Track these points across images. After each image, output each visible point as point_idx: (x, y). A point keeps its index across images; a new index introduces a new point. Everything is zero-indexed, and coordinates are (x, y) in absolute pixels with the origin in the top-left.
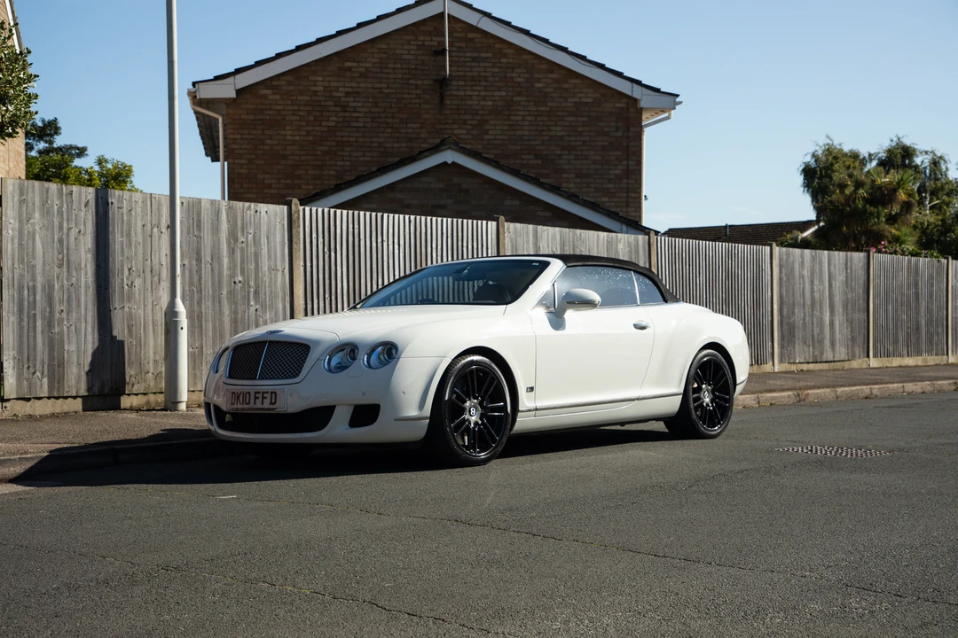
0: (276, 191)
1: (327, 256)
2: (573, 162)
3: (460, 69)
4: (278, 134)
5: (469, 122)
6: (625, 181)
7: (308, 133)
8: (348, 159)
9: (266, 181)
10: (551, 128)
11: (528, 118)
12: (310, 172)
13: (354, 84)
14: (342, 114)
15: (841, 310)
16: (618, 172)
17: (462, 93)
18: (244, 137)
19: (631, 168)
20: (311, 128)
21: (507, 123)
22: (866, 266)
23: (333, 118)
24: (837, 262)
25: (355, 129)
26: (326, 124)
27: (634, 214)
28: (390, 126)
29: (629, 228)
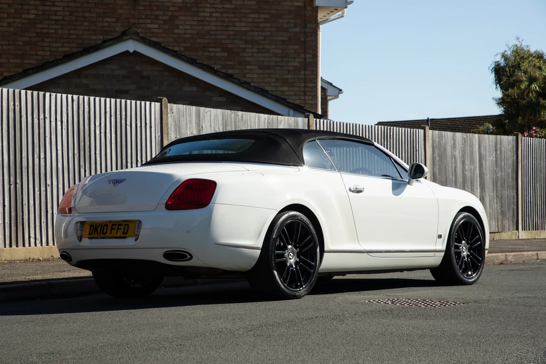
2: (255, 54)
5: (160, 18)
10: (236, 24)
11: (215, 15)
12: (11, 61)
14: (41, 8)
15: (491, 187)
16: (297, 64)
19: (308, 60)
20: (11, 20)
21: (195, 19)
22: (515, 148)
23: (33, 11)
24: (487, 144)
25: (54, 22)
26: (26, 16)
27: (311, 102)
28: (87, 19)
29: (296, 112)
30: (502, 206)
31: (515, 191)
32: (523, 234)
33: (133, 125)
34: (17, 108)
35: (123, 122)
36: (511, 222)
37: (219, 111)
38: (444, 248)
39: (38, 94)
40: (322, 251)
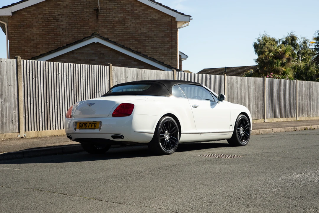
0: (30, 54)
2: (150, 42)
3: (104, 5)
4: (30, 31)
5: (108, 26)
6: (171, 50)
7: (43, 30)
8: (59, 41)
9: (25, 50)
10: (142, 29)
11: (132, 25)
12: (44, 46)
13: (61, 11)
14: (56, 23)
15: (253, 100)
16: (168, 46)
17: (106, 15)
18: (16, 31)
19: (173, 45)
20: (44, 28)
21: (123, 27)
22: (263, 83)
23: (53, 25)
24: (251, 81)
25: (62, 29)
26: (50, 27)
27: (174, 63)
28: (76, 28)
29: (168, 68)
30: (257, 108)
31: (263, 102)
32: (266, 120)
33: (97, 76)
34: (47, 70)
35: (93, 75)
36: (261, 115)
37: (135, 69)
38: (233, 130)
39: (56, 63)
40: (180, 133)
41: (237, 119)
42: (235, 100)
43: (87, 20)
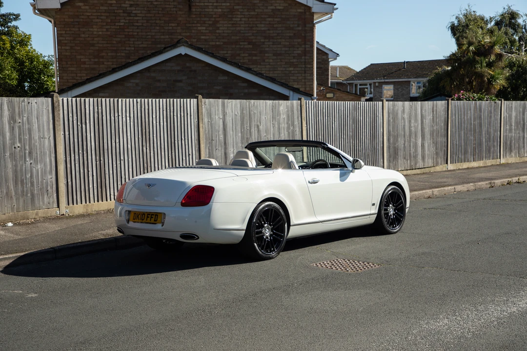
0: (89, 66)
1: (79, 127)
2: (271, 46)
4: (89, 31)
5: (207, 22)
6: (303, 57)
7: (107, 30)
9: (82, 60)
10: (258, 25)
11: (243, 19)
12: (109, 54)
14: (128, 18)
15: (429, 137)
16: (299, 52)
17: (202, 4)
18: (67, 32)
19: (307, 49)
20: (109, 27)
21: (230, 22)
22: (446, 109)
23: (122, 21)
24: (427, 108)
26: (118, 24)
28: (158, 25)
29: (295, 93)
30: (436, 149)
31: (446, 138)
32: (451, 167)
33: (179, 116)
34: (100, 111)
35: (172, 114)
36: (442, 159)
37: (238, 101)
38: (376, 211)
39: (114, 100)
41: (383, 194)
42: (399, 139)
43: (175, 12)
